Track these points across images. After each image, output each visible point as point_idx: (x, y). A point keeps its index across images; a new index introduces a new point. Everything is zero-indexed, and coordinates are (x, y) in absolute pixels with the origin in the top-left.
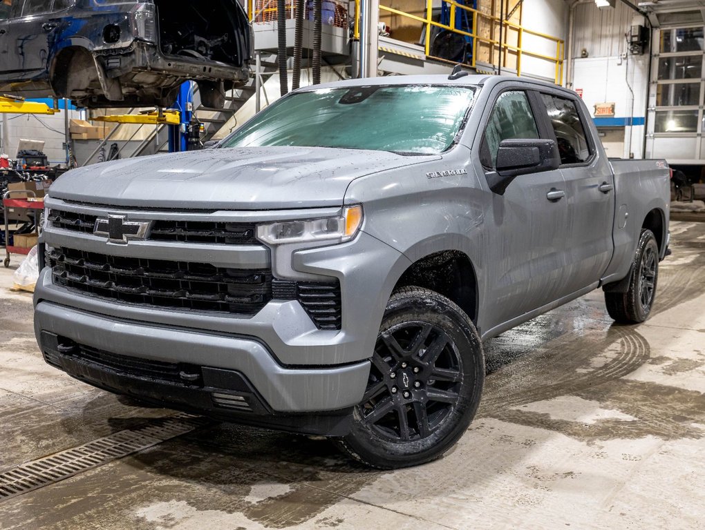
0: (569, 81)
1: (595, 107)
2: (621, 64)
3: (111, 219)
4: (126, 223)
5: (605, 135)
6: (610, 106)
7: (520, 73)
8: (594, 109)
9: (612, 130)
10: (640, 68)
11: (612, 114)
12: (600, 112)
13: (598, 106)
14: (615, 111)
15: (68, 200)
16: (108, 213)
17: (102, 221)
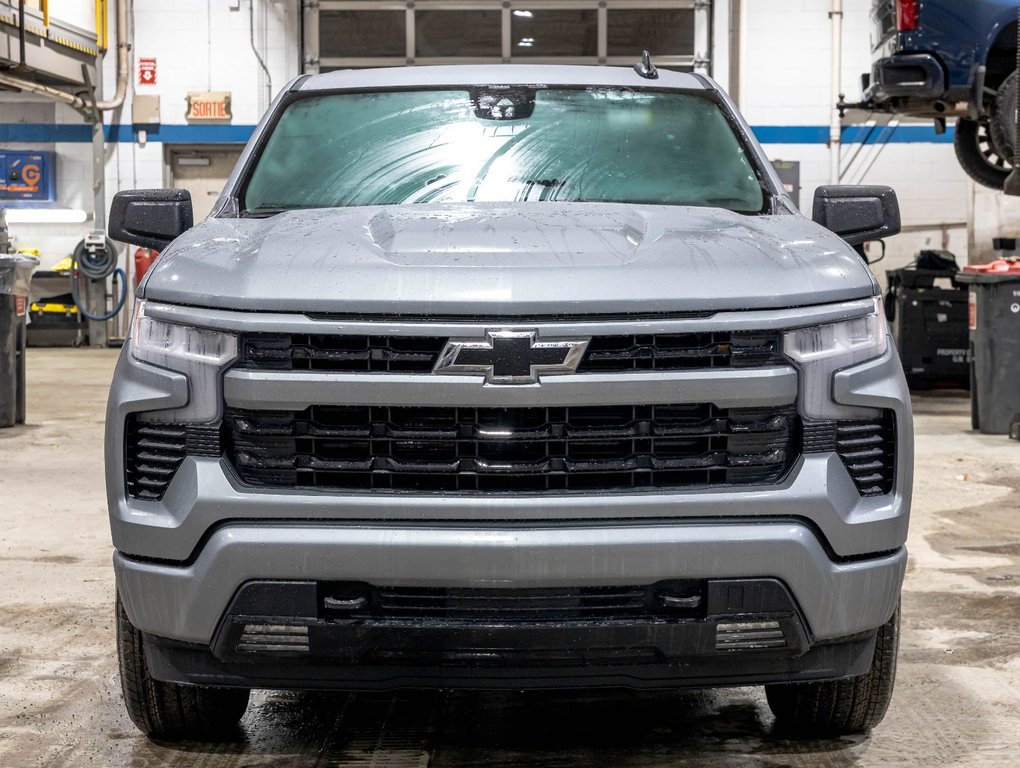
0: (123, 39)
1: (188, 99)
2: (236, 9)
3: (497, 342)
4: (537, 345)
5: (210, 164)
6: (221, 99)
7: (49, 20)
8: (186, 103)
9: (226, 152)
10: (279, 20)
11: (227, 117)
12: (199, 112)
13: (193, 99)
14: (233, 109)
15: (330, 313)
16: (486, 330)
17: (469, 345)
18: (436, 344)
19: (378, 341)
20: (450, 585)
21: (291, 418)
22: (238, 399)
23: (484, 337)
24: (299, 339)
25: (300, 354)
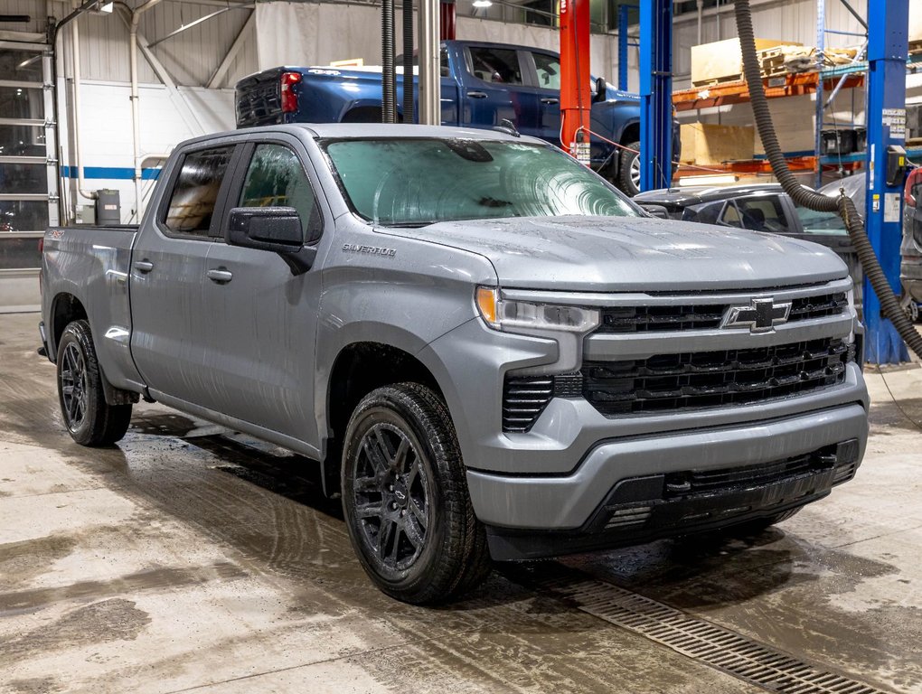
3: (759, 305)
4: (775, 306)
15: (660, 292)
16: (751, 298)
17: (743, 308)
18: (720, 309)
19: (687, 309)
20: (732, 466)
21: (634, 364)
22: (595, 353)
23: (750, 303)
24: (641, 310)
25: (640, 321)
